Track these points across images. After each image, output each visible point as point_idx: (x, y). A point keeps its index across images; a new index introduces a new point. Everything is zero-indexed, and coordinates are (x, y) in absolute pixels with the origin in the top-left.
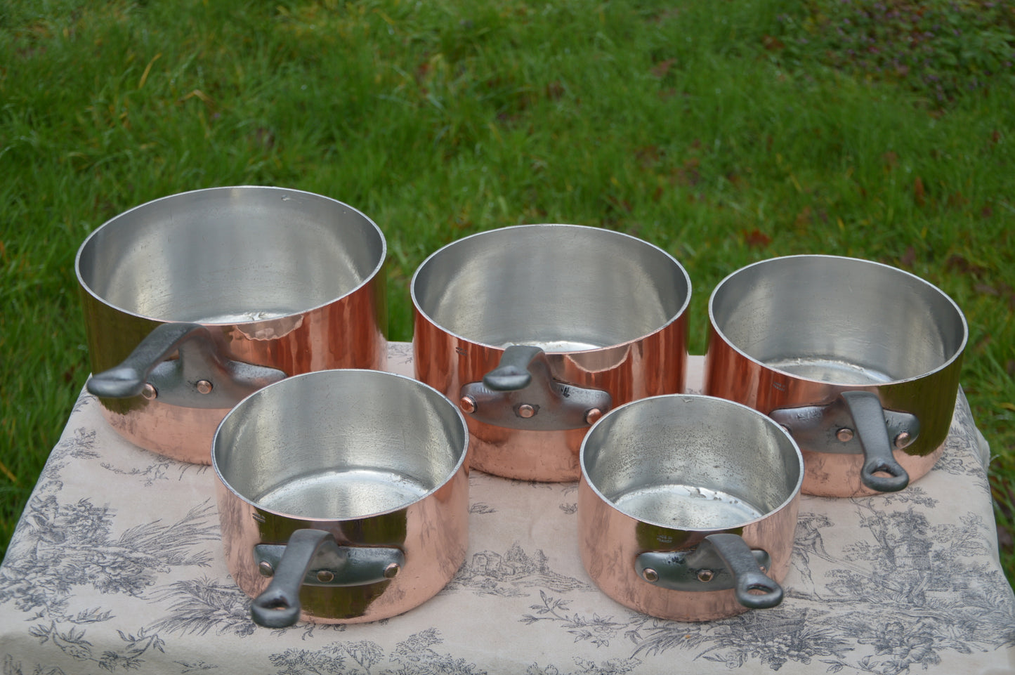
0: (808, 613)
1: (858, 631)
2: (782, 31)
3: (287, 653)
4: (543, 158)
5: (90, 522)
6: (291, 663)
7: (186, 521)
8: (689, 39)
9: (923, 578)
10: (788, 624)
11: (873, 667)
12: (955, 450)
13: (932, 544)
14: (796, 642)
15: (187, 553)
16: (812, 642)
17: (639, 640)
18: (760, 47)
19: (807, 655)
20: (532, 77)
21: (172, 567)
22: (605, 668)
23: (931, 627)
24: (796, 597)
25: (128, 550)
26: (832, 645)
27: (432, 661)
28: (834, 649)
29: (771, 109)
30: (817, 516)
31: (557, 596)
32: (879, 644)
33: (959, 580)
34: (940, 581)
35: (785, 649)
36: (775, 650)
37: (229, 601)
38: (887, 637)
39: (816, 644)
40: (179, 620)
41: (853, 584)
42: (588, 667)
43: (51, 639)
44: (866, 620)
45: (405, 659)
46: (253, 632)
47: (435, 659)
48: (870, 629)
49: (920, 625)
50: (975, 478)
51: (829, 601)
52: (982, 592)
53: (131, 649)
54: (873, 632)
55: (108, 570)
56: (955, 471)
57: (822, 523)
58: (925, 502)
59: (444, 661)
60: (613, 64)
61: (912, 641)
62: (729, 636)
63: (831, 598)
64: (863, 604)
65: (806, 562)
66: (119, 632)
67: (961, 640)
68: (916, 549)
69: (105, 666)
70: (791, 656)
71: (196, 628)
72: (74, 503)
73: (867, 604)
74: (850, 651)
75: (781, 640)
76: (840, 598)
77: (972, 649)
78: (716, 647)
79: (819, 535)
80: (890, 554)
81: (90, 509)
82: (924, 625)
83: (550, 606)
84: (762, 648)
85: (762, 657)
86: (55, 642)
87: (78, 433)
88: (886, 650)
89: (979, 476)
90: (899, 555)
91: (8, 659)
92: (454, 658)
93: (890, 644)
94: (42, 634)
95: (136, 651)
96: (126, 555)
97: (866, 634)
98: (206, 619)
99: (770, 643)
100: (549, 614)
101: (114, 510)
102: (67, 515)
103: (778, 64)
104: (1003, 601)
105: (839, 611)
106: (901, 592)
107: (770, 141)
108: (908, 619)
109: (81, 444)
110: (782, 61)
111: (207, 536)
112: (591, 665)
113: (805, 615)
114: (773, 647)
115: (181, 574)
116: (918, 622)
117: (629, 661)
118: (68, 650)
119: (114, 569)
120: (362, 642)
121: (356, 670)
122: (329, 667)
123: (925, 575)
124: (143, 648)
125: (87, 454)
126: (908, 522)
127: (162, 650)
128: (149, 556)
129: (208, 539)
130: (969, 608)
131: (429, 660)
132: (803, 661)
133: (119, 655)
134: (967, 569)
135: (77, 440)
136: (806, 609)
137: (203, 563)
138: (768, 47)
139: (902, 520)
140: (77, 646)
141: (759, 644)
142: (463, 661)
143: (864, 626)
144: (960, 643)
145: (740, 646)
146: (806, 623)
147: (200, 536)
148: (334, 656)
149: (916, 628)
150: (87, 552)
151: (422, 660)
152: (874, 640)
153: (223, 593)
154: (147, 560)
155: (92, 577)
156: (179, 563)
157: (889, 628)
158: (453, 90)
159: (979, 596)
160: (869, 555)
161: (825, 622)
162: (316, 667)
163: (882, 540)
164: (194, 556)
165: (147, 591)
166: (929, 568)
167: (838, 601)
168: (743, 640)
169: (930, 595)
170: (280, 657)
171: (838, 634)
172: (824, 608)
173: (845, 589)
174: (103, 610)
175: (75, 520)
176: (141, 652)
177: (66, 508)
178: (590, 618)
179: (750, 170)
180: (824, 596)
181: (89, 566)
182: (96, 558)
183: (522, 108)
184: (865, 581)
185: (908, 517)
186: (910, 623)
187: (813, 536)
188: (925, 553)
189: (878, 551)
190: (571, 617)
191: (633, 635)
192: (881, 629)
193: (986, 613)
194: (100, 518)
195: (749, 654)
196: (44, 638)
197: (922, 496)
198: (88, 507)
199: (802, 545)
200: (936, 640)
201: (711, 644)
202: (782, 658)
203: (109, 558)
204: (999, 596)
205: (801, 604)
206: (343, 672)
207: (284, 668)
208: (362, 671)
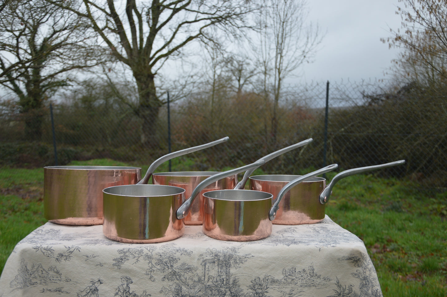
3: (124, 249)
6: (125, 253)
40: (86, 243)
43: (40, 249)
45: (164, 249)
53: (68, 251)
59: (178, 249)
71: (92, 245)
86: (41, 251)
91: (23, 260)
94: (37, 249)
95: (70, 252)
112: (227, 248)
118: (45, 254)
121: (147, 253)
127: (79, 251)
131: (173, 249)
133: (64, 254)
140: (49, 251)
148: (140, 249)
151: (170, 249)
155: (55, 239)
162: (134, 253)
176: (71, 252)
196: (37, 250)
206: (143, 254)
207: (122, 255)
208: (149, 254)
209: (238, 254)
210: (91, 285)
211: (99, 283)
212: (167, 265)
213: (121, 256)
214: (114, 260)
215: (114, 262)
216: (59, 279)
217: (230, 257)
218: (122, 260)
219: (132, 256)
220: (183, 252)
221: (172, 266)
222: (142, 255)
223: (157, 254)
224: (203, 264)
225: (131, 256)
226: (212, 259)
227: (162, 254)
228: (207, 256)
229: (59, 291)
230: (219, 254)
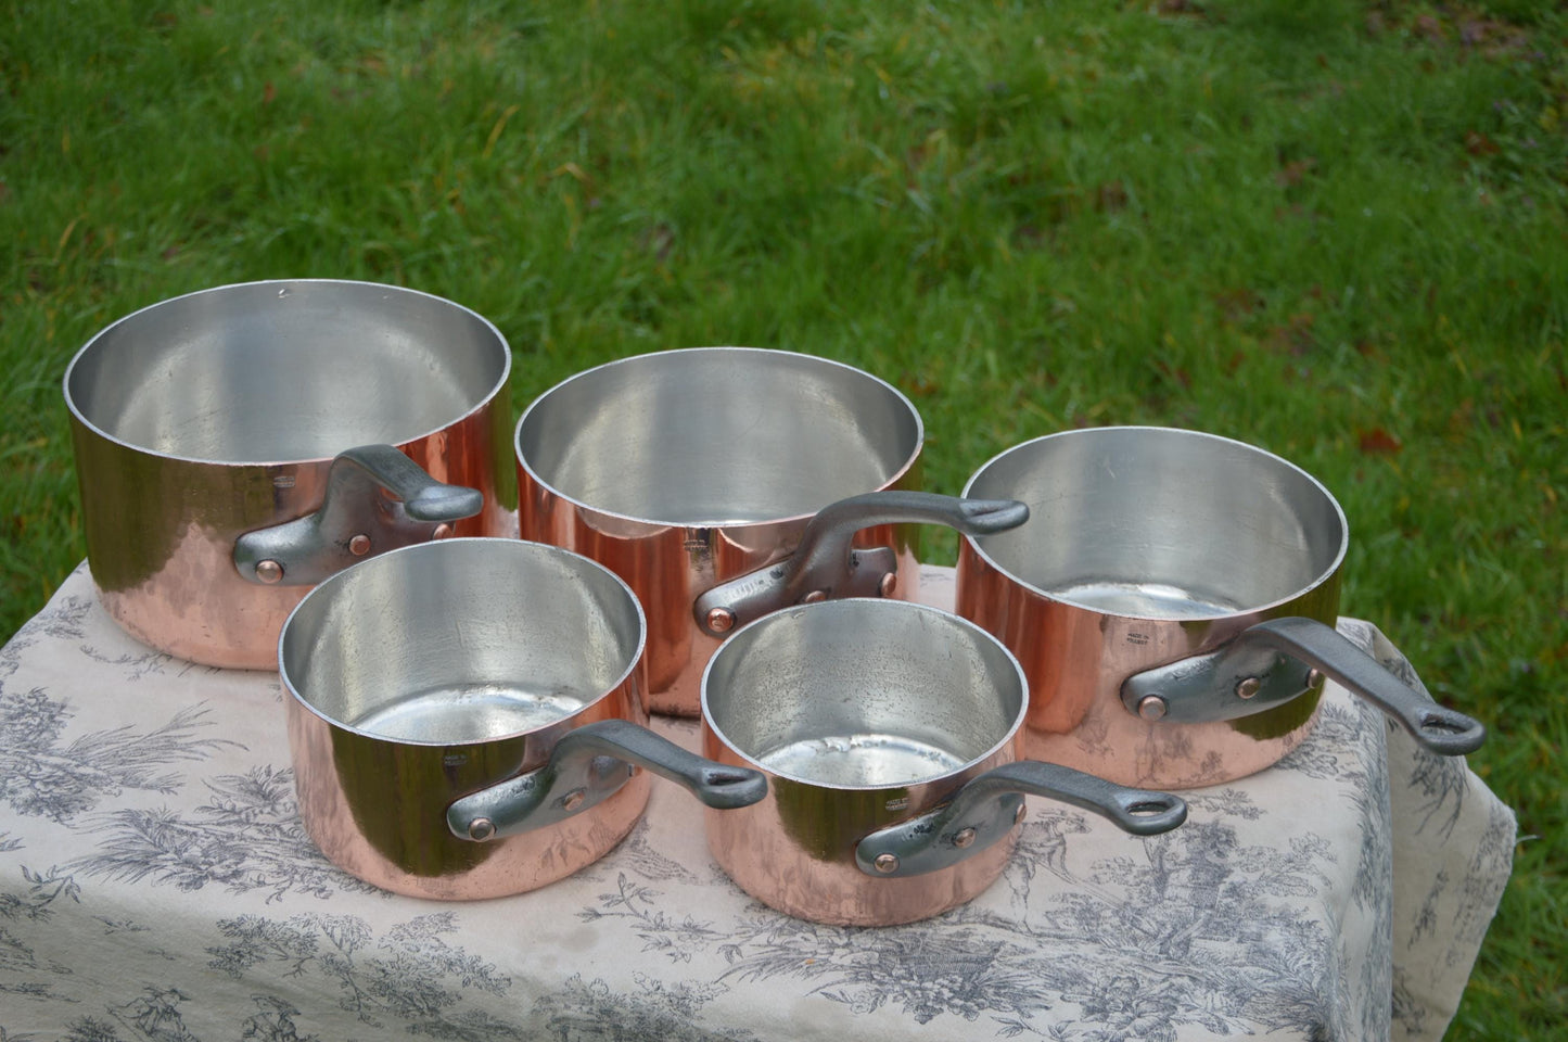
0: (1002, 949)
1: (1065, 982)
2: (1500, 125)
3: (241, 921)
4: (1070, 296)
5: (38, 720)
6: (247, 935)
7: (167, 730)
8: (1343, 131)
9: (1196, 919)
10: (966, 960)
11: (1070, 1035)
12: (1329, 742)
13: (1230, 871)
14: (968, 987)
15: (152, 772)
16: (991, 991)
17: (737, 958)
18: (1457, 148)
19: (976, 1008)
20: (1081, 173)
21: (125, 790)
22: (675, 991)
23: (1181, 990)
24: (992, 925)
25: (75, 763)
26: (1019, 999)
27: (436, 954)
28: (1021, 1003)
29: (1447, 244)
30: (1070, 815)
31: (642, 883)
32: (1091, 1004)
33: (1252, 927)
34: (1221, 924)
35: (947, 994)
36: (932, 995)
37: (185, 844)
38: (1107, 996)
39: (996, 994)
40: (109, 860)
41: (1087, 915)
42: (652, 989)
44: (1084, 968)
45: (399, 947)
46: (201, 885)
47: (440, 952)
48: (1087, 981)
49: (1166, 984)
50: (1350, 786)
51: (1040, 935)
52: (1281, 949)
53: (35, 894)
54: (1090, 987)
55: (38, 785)
56: (1319, 773)
57: (1073, 826)
58: (1244, 812)
59: (453, 956)
60: (1211, 160)
61: (1144, 1006)
62: (871, 967)
63: (1046, 931)
64: (1091, 945)
65: (1028, 876)
66: (24, 868)
67: (1220, 1014)
68: (1203, 877)
69: (6, 913)
70: (953, 1006)
71: (126, 873)
72: (24, 692)
73: (1098, 946)
74: (1043, 1011)
75: (946, 982)
76: (1059, 932)
77: (1231, 1029)
78: (844, 981)
79: (1063, 843)
80: (1162, 879)
81: (44, 704)
82: (1172, 985)
83: (627, 894)
84: (913, 990)
85: (908, 1003)
87: (66, 603)
88: (1098, 1015)
89: (1356, 783)
90: (1175, 882)
92: (467, 954)
93: (1107, 1007)
95: (43, 897)
96: (69, 769)
97: (1076, 988)
98: (144, 864)
99: (928, 985)
100: (622, 907)
101: (74, 708)
102: (10, 707)
103: (1482, 178)
104: (1309, 965)
105: (1052, 951)
106: (1155, 937)
107: (1431, 294)
108: (1150, 975)
109: (65, 618)
110: (1489, 173)
111: (187, 754)
112: (656, 986)
113: (996, 950)
114: (931, 990)
115: (133, 799)
116: (1164, 981)
117: (712, 986)
119: (46, 784)
120: (346, 917)
121: (332, 955)
122: (297, 946)
123: (1202, 915)
124: (52, 893)
125: (68, 631)
126: (1204, 837)
127: (76, 898)
128: (100, 773)
129: (187, 758)
130: (1251, 970)
131: (432, 953)
132: (967, 1016)
133: (21, 900)
134: (1271, 913)
135: (60, 612)
136: (1002, 943)
137: (168, 790)
138: (1474, 151)
139: (1196, 833)
141: (912, 983)
142: (479, 959)
143: (1079, 976)
144: (1217, 1017)
145: (880, 983)
146: (995, 962)
147: (178, 753)
148: (303, 932)
149: (1156, 989)
150: (19, 759)
151: (424, 951)
152: (1085, 999)
153: (181, 832)
154: (96, 777)
155: (12, 792)
156: (137, 785)
157: (1117, 984)
158: (955, 187)
159: (1275, 954)
160: (1130, 878)
161: (1023, 965)
162: (279, 943)
163: (1157, 861)
164: (160, 779)
165: (79, 818)
166: (1212, 907)
167: (1055, 936)
168: (890, 975)
169: (1199, 945)
170: (231, 925)
171: (1036, 983)
172: (1031, 944)
173: (1072, 921)
174: (11, 838)
175: (19, 716)
176: (50, 899)
177: (11, 699)
178: (679, 920)
179: (1392, 336)
180: (1037, 927)
181: (14, 778)
182: (28, 768)
183: (1056, 219)
184: (1108, 913)
185: (1208, 831)
186: (1151, 981)
187: (1054, 842)
188: (1214, 885)
189: (1145, 873)
190: (652, 915)
191: (731, 951)
192: (1104, 982)
193: (1274, 979)
194: (52, 717)
195: (890, 997)
197: (1244, 805)
198: (41, 699)
199: (1033, 852)
200: (1181, 1009)
201: (841, 975)
202: (937, 1007)
203: (46, 770)
204: (1306, 957)
205: (995, 935)
206: (315, 954)
207: (238, 940)
208: (340, 957)
209: (695, 1023)
210: (148, 996)
211: (177, 997)
212: (415, 1005)
213: (232, 945)
214: (210, 951)
215: (213, 958)
216: (27, 961)
217: (664, 1027)
218: (242, 956)
219: (275, 951)
220: (470, 975)
221: (433, 1010)
222: (312, 957)
223: (371, 965)
224: (557, 1026)
225: (269, 950)
226: (592, 1021)
227: (389, 969)
228: (567, 1007)
229: (38, 992)
230: (617, 1009)
